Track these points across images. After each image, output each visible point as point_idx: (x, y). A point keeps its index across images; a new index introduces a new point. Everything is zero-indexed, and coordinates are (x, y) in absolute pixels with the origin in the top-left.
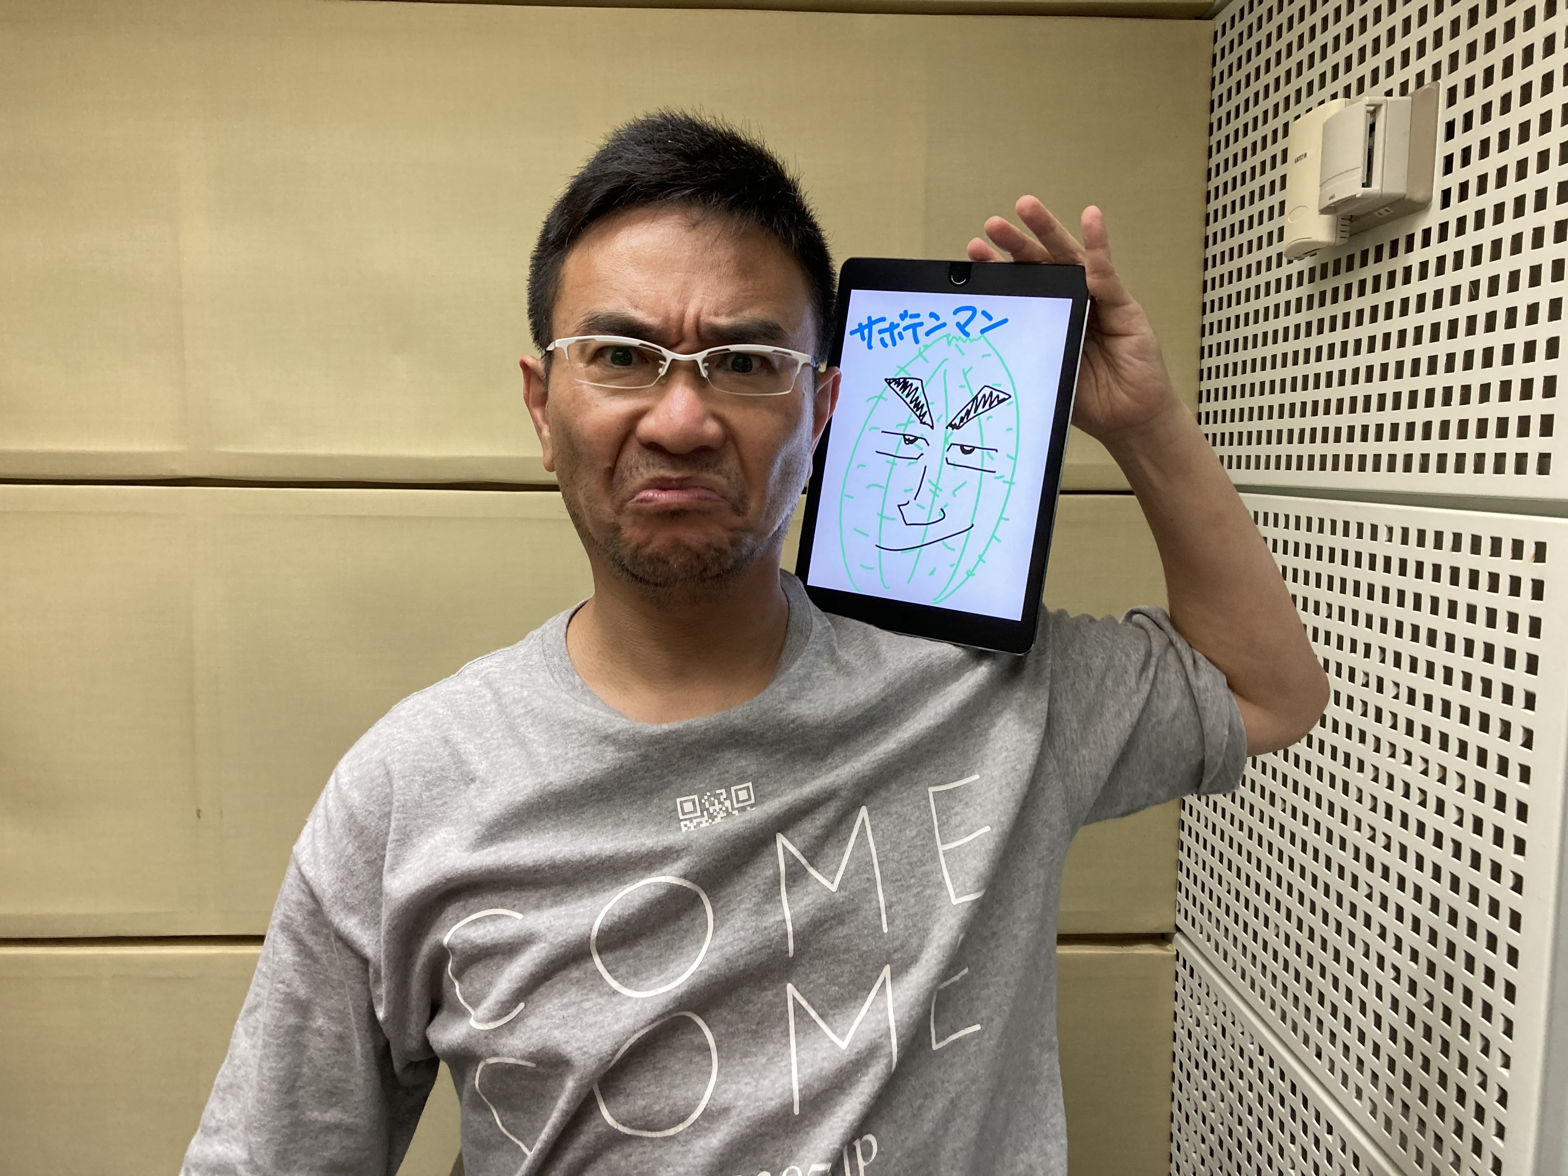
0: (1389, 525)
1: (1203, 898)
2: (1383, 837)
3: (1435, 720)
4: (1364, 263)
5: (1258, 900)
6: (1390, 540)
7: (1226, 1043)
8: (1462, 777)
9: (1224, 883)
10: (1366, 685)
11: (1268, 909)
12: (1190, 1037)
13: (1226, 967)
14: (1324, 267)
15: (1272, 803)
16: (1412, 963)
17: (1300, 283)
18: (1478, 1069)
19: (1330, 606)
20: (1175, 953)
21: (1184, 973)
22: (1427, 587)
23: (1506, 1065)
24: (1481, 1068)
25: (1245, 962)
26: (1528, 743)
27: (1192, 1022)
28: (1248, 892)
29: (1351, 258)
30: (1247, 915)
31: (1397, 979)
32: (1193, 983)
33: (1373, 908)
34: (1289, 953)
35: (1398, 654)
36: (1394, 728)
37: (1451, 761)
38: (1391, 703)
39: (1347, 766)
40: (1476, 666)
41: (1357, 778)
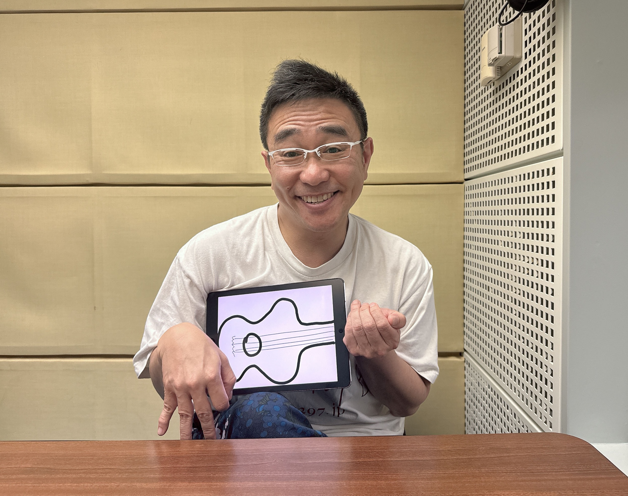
0: (516, 175)
1: (471, 335)
2: (519, 291)
3: (530, 242)
4: (507, 84)
5: (486, 329)
6: (516, 181)
7: (479, 388)
8: (537, 259)
9: (477, 326)
10: (512, 236)
11: (489, 331)
12: (469, 391)
13: (478, 359)
14: (497, 89)
15: (489, 290)
16: (527, 334)
17: (490, 97)
18: (545, 365)
19: (501, 211)
20: (464, 360)
21: (467, 366)
22: (526, 194)
23: (552, 361)
24: (546, 365)
25: (483, 354)
26: (553, 241)
27: (470, 384)
28: (483, 327)
29: (503, 84)
30: (483, 336)
31: (524, 342)
32: (469, 369)
33: (516, 318)
34: (495, 345)
35: (520, 221)
36: (520, 249)
37: (535, 255)
38: (519, 240)
39: (508, 268)
40: (540, 218)
41: (510, 271)
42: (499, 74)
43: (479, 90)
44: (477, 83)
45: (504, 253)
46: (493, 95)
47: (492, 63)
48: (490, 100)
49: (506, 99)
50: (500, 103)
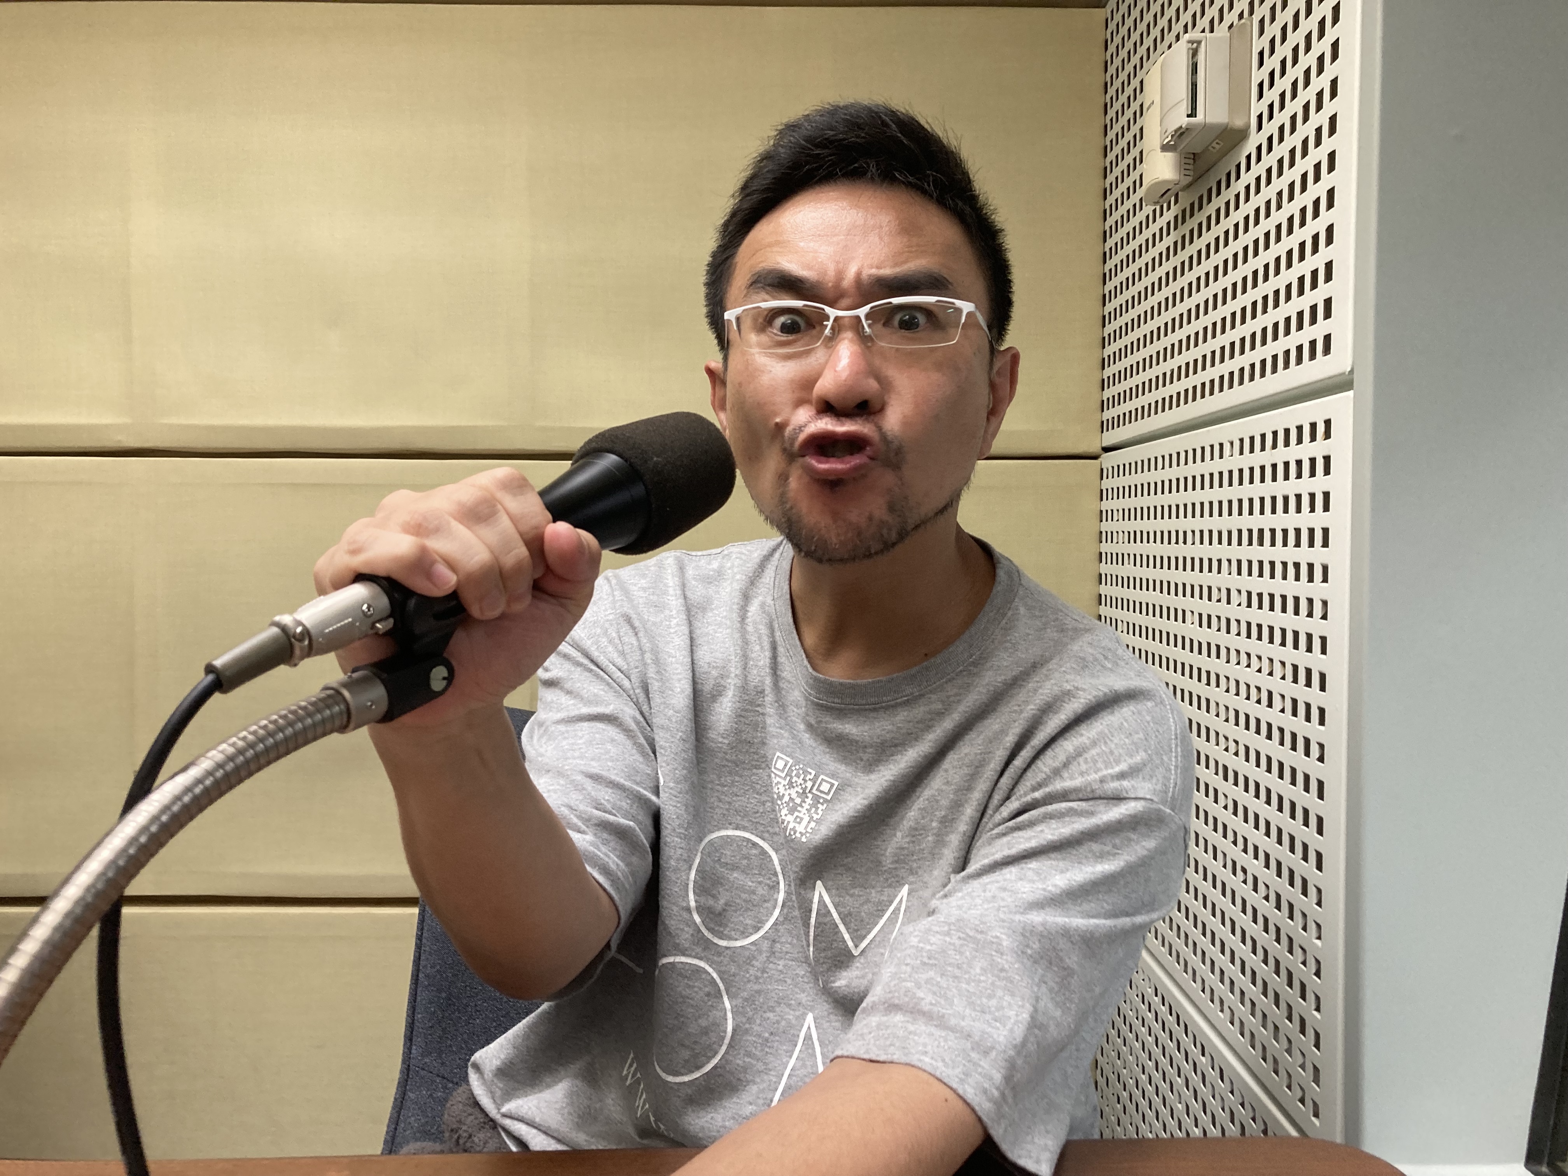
0: (1231, 440)
2: (1234, 744)
3: (1265, 616)
4: (1210, 200)
6: (1232, 456)
7: (1133, 994)
8: (1283, 664)
10: (1219, 601)
14: (1184, 211)
16: (1255, 861)
17: (1168, 234)
18: (1301, 948)
19: (1193, 532)
22: (1257, 490)
23: (1319, 938)
24: (1303, 946)
26: (1324, 617)
29: (1201, 198)
31: (1245, 881)
33: (1226, 817)
35: (1239, 562)
36: (1239, 634)
37: (1276, 651)
38: (1236, 611)
39: (1208, 684)
40: (1290, 554)
41: (1215, 693)
42: (1191, 173)
43: (1141, 216)
44: (1135, 199)
45: (1200, 644)
46: (1176, 228)
47: (1172, 143)
48: (1168, 241)
49: (1208, 237)
50: (1191, 250)
